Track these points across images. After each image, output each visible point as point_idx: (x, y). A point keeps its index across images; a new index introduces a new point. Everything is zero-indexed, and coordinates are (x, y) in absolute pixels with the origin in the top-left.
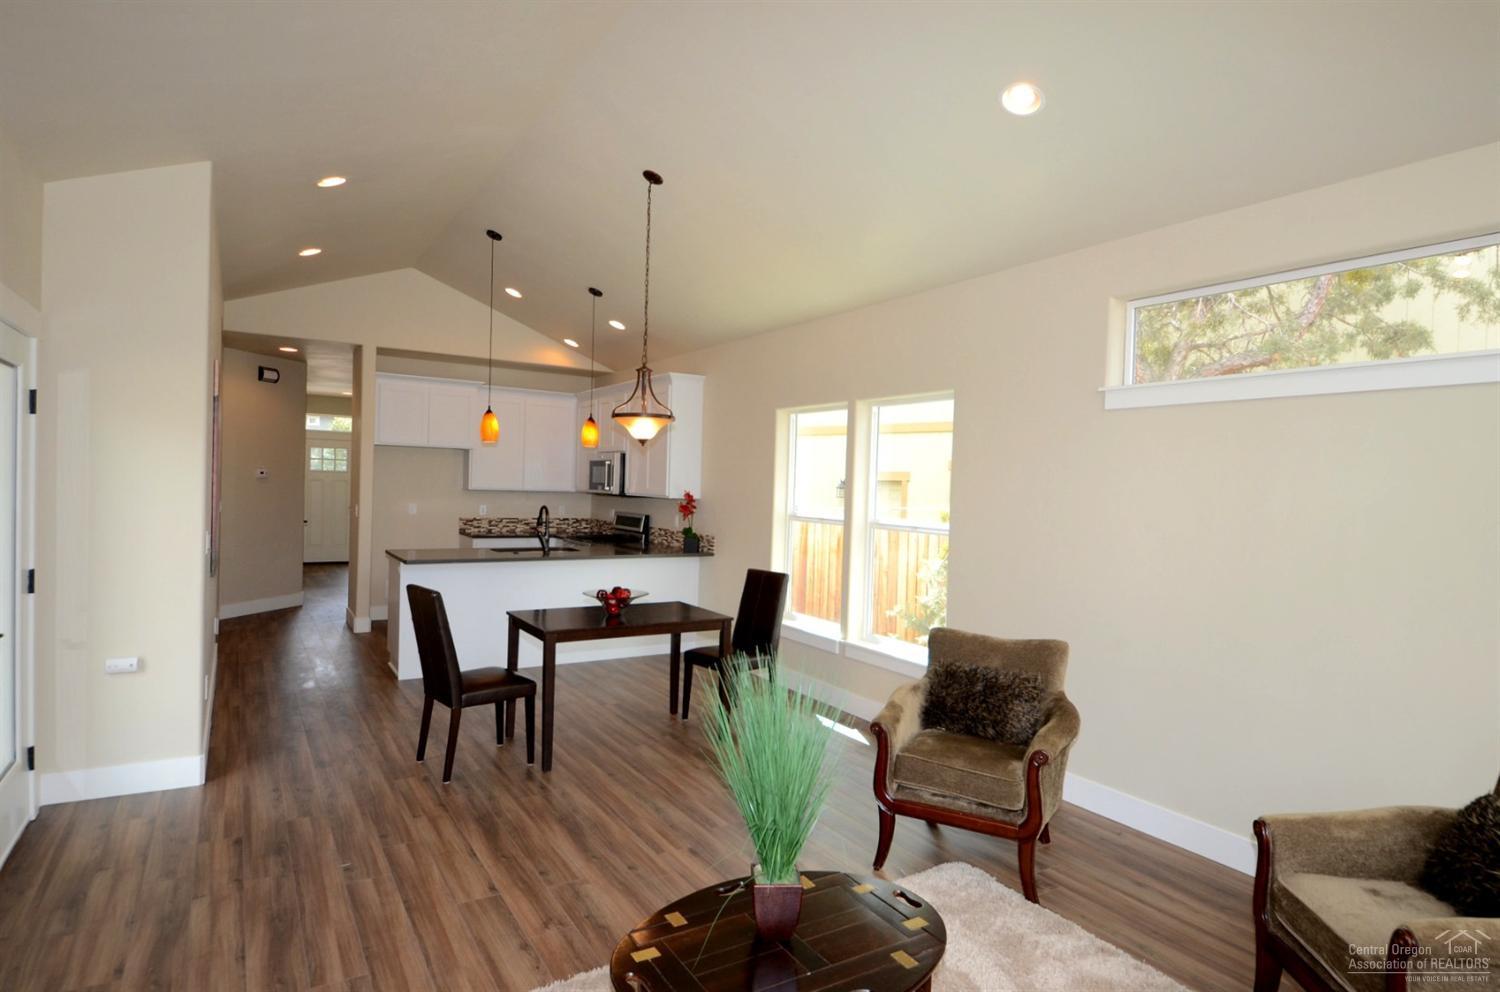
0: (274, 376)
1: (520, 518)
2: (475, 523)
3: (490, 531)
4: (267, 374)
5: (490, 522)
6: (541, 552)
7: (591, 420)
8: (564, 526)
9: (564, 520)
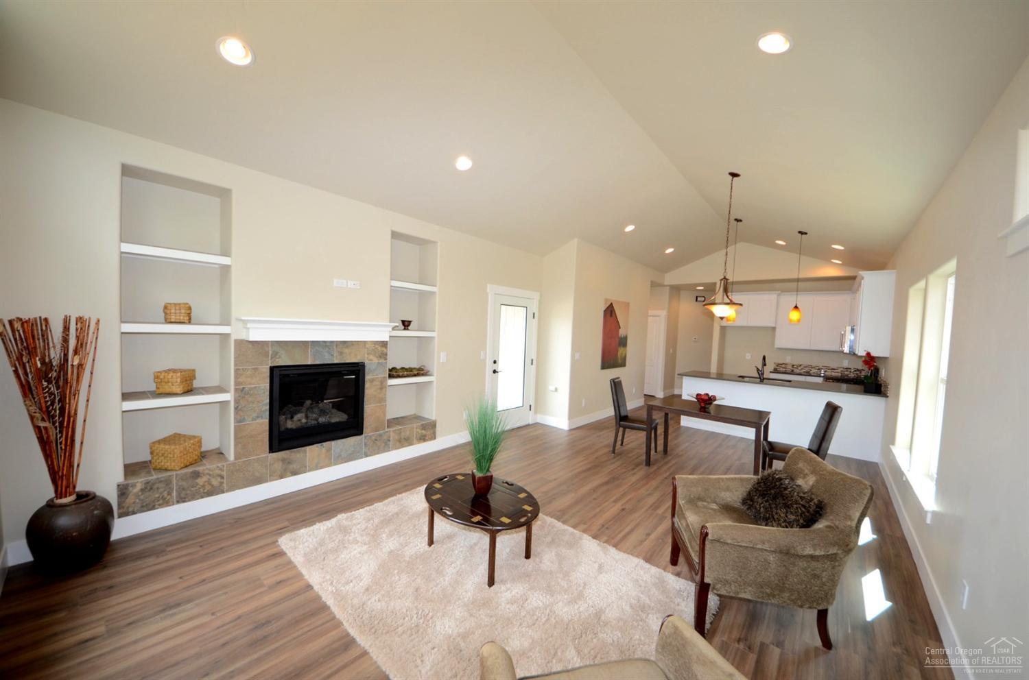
0: (703, 299)
1: (814, 365)
2: (783, 366)
3: (792, 371)
4: (699, 299)
5: (793, 366)
6: (759, 380)
7: (796, 307)
8: (846, 373)
9: (847, 369)
